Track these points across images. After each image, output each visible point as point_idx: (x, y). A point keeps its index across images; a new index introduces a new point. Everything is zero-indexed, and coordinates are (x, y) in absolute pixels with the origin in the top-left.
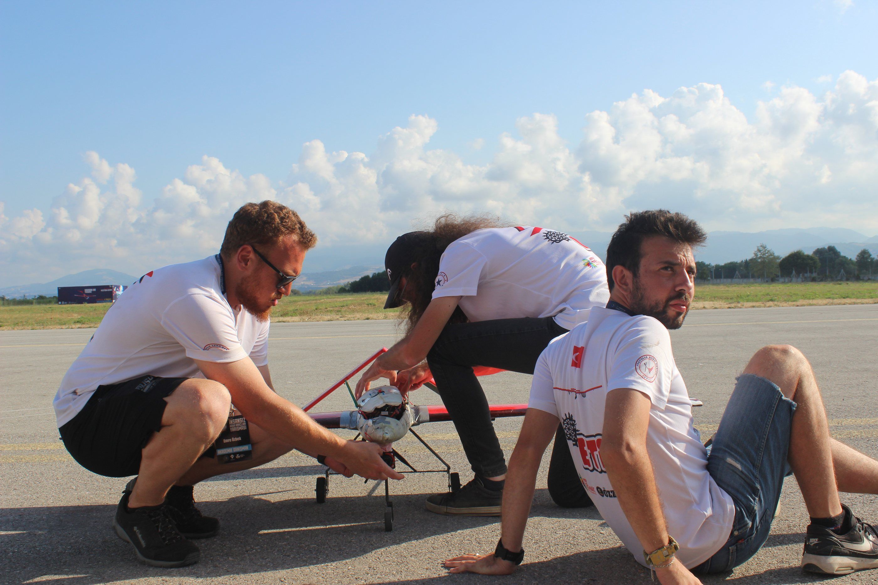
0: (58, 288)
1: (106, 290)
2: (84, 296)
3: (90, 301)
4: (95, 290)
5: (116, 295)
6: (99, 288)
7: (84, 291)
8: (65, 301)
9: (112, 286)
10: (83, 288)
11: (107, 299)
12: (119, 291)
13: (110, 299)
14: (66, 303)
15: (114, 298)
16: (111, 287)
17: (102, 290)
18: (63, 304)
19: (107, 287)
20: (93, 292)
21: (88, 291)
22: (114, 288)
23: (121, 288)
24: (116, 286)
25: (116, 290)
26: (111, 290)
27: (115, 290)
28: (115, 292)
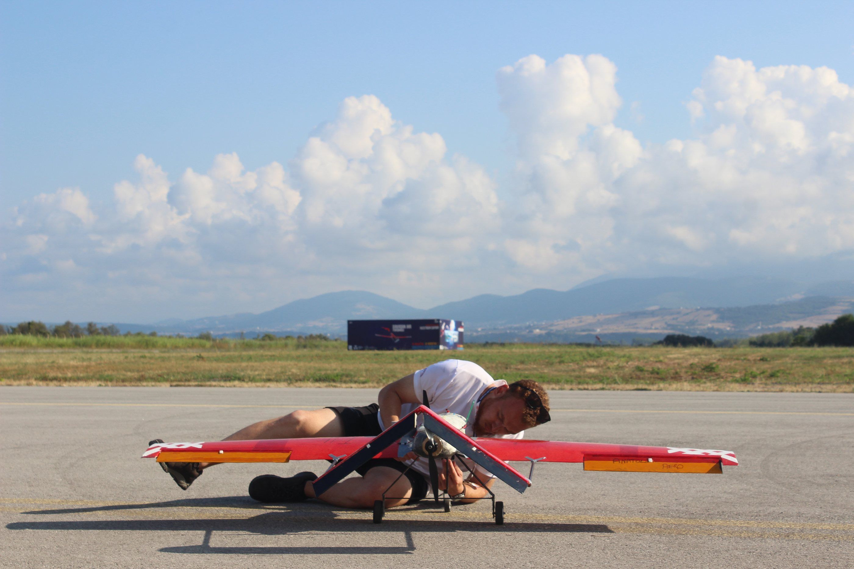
0: (349, 321)
1: (428, 328)
2: (391, 337)
3: (400, 346)
4: (409, 327)
5: (444, 337)
6: (416, 323)
7: (391, 328)
8: (358, 345)
9: (439, 320)
10: (389, 323)
11: (430, 344)
12: (449, 329)
13: (435, 343)
14: (360, 347)
15: (441, 340)
16: (436, 322)
17: (422, 328)
18: (356, 350)
19: (431, 322)
20: (406, 330)
21: (398, 328)
22: (442, 324)
23: (453, 324)
24: (444, 321)
25: (446, 329)
26: (437, 328)
27: (443, 327)
28: (444, 331)
